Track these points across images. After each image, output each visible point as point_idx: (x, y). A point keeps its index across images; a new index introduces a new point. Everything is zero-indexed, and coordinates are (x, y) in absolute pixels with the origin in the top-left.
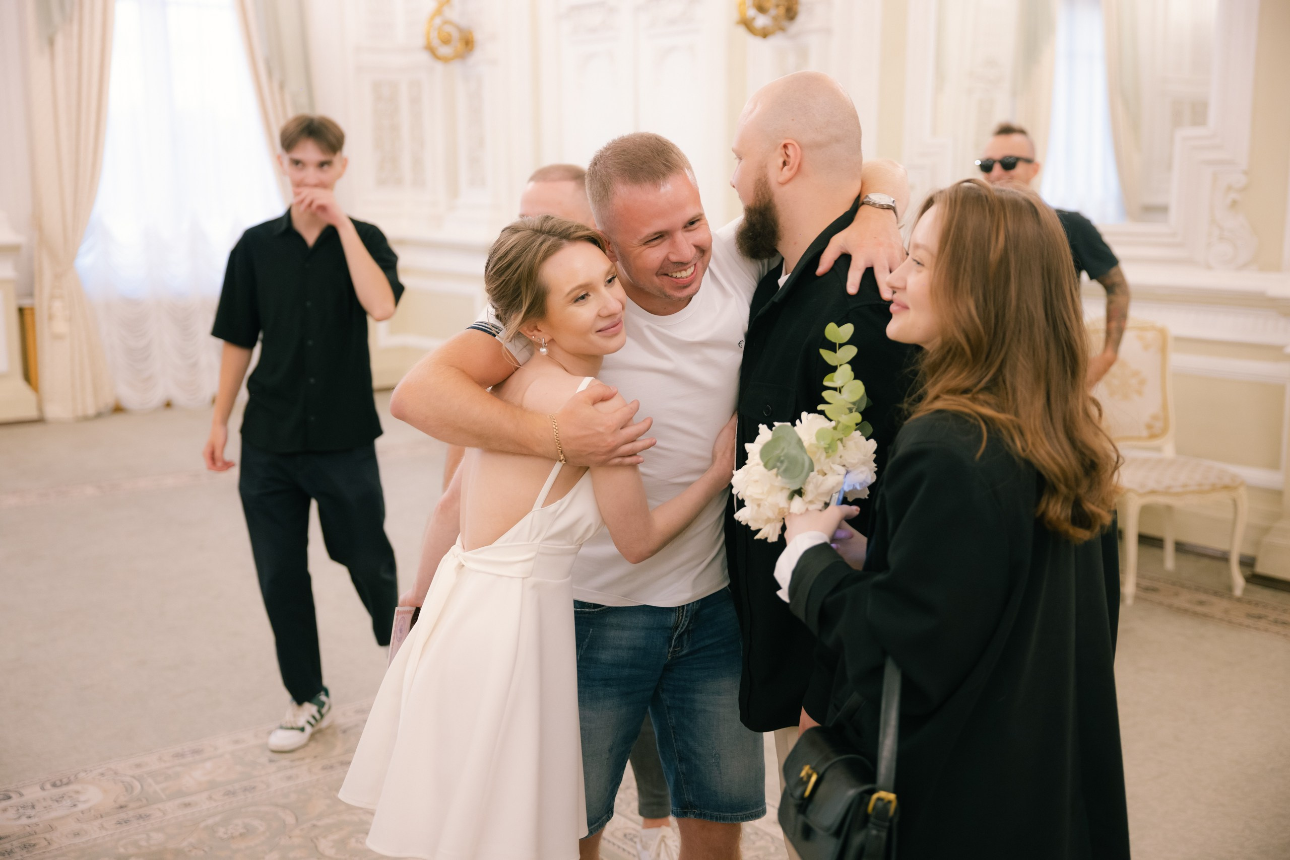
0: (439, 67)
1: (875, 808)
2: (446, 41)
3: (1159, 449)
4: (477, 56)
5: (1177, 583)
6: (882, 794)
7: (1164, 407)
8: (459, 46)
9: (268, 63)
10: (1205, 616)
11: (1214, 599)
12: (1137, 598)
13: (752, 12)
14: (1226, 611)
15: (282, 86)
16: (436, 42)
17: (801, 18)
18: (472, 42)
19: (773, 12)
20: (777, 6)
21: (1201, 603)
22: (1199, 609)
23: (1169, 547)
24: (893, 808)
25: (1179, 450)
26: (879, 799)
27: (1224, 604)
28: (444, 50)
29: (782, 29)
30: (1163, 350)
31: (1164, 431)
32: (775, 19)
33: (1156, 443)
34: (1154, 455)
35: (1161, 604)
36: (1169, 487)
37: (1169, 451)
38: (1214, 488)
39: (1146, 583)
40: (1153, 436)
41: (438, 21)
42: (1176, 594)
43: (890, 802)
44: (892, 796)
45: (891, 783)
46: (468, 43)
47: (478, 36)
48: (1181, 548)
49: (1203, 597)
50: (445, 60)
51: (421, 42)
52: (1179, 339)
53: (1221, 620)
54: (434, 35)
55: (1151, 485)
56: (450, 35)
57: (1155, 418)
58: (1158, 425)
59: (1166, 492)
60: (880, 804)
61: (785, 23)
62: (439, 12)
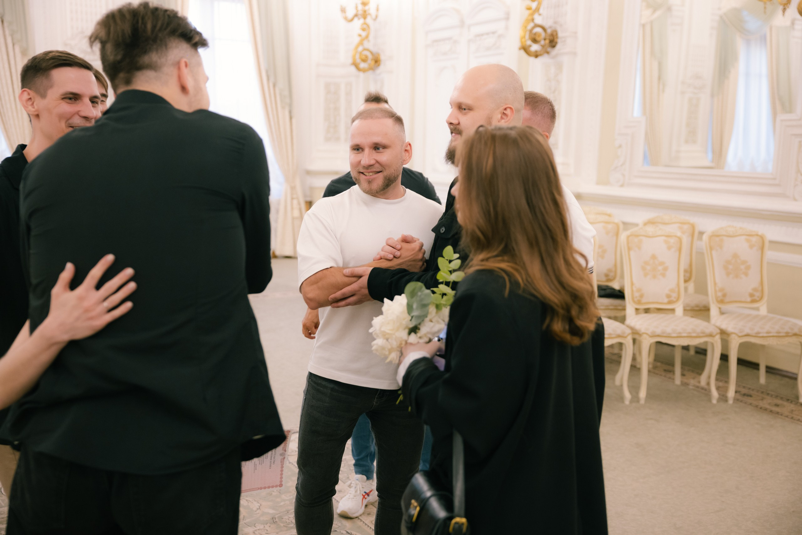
0: (361, 74)
1: (454, 529)
2: (364, 60)
3: (757, 309)
4: (382, 68)
5: (764, 392)
6: (458, 520)
7: (762, 283)
8: (371, 62)
9: (267, 72)
10: (778, 413)
11: (785, 403)
12: (736, 400)
13: (529, 42)
14: (792, 411)
15: (274, 86)
16: (358, 61)
17: (558, 46)
18: (380, 61)
19: (543, 42)
20: (545, 39)
21: (777, 405)
22: (775, 409)
23: (762, 369)
24: (464, 528)
25: (770, 311)
26: (456, 523)
27: (792, 406)
28: (363, 65)
29: (548, 53)
30: (762, 248)
31: (761, 298)
32: (543, 46)
33: (755, 305)
34: (754, 313)
35: (751, 404)
36: (759, 333)
37: (763, 311)
38: (787, 335)
39: (744, 391)
40: (753, 301)
41: (360, 49)
42: (762, 399)
43: (463, 524)
44: (464, 520)
45: (463, 512)
46: (377, 61)
47: (382, 57)
48: (770, 370)
49: (779, 402)
50: (364, 71)
51: (350, 61)
52: (771, 242)
53: (787, 417)
54: (357, 56)
55: (747, 331)
56: (366, 57)
57: (755, 290)
58: (757, 294)
59: (756, 336)
60: (457, 526)
61: (549, 49)
62: (361, 43)
